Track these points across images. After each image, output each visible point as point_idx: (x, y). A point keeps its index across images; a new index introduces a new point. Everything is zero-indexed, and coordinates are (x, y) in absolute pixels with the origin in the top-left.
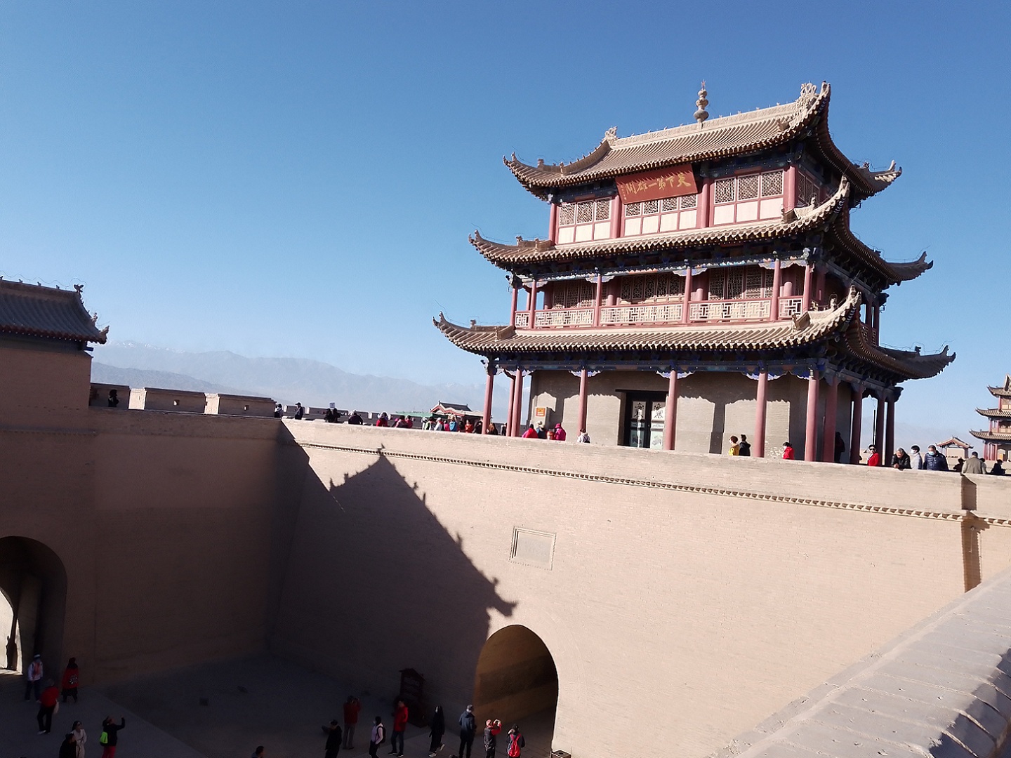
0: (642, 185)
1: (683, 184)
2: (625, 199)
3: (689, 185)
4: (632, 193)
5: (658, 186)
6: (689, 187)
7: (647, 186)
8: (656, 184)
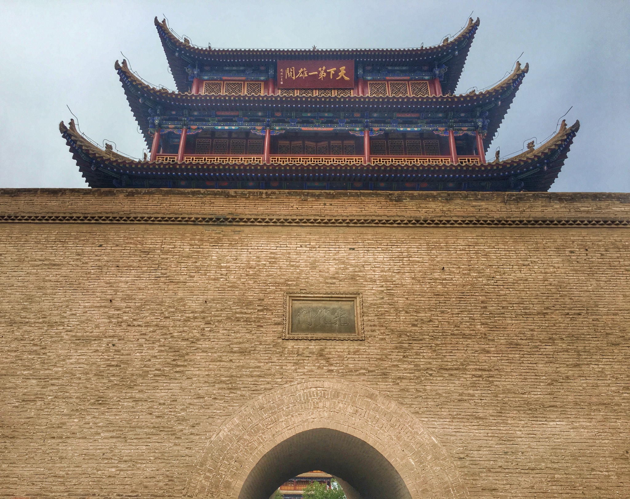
0: (303, 73)
1: (342, 77)
2: (282, 83)
3: (347, 78)
4: (290, 79)
5: (317, 76)
6: (347, 81)
7: (307, 73)
8: (316, 73)
